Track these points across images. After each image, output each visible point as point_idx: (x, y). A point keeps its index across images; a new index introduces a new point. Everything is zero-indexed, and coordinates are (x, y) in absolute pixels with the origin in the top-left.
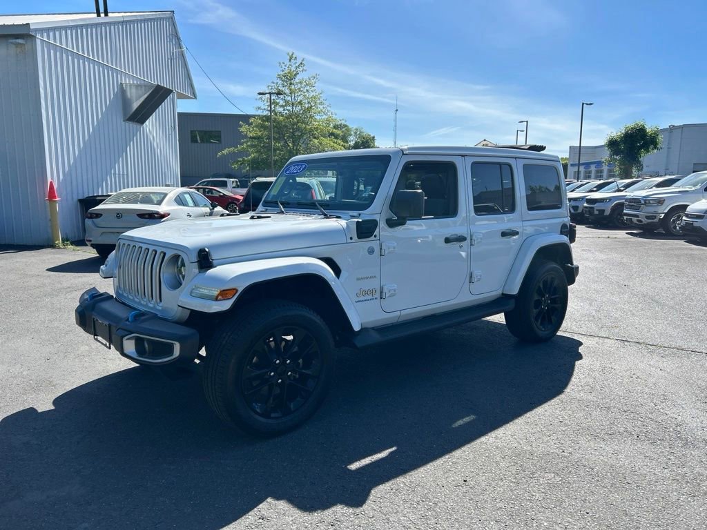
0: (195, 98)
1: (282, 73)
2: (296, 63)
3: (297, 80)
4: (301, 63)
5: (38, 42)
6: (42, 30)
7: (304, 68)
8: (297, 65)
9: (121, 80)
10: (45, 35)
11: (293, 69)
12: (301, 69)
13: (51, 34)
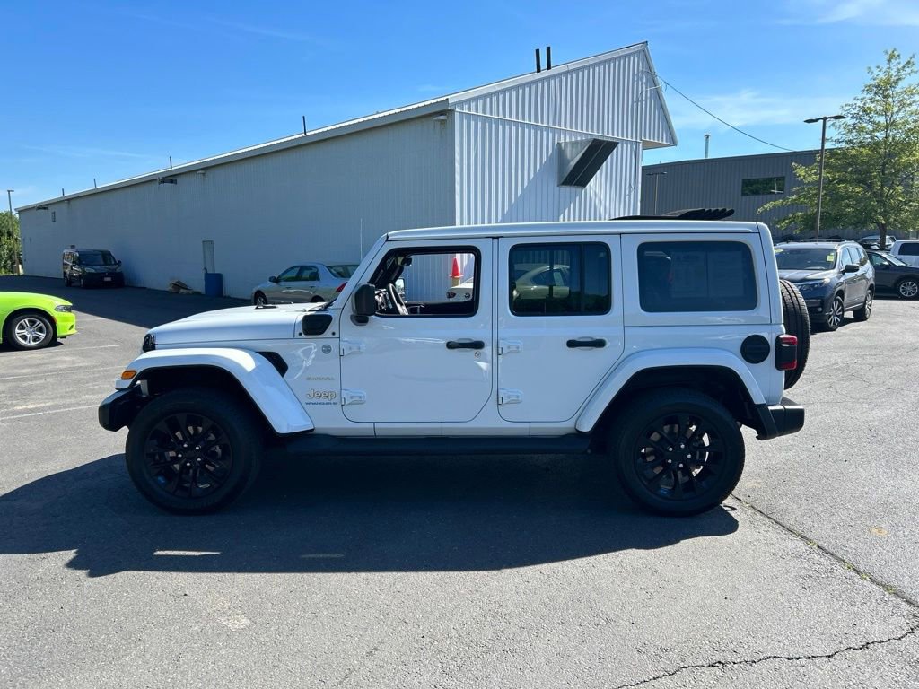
0: (674, 144)
1: (873, 82)
2: (899, 63)
3: (898, 89)
4: (909, 62)
5: (457, 116)
6: (461, 103)
7: (915, 68)
8: (900, 66)
9: (559, 138)
10: (466, 106)
11: (894, 72)
12: (908, 70)
13: (473, 105)
